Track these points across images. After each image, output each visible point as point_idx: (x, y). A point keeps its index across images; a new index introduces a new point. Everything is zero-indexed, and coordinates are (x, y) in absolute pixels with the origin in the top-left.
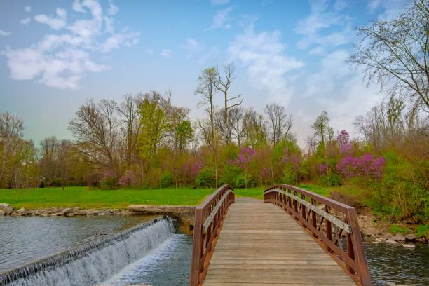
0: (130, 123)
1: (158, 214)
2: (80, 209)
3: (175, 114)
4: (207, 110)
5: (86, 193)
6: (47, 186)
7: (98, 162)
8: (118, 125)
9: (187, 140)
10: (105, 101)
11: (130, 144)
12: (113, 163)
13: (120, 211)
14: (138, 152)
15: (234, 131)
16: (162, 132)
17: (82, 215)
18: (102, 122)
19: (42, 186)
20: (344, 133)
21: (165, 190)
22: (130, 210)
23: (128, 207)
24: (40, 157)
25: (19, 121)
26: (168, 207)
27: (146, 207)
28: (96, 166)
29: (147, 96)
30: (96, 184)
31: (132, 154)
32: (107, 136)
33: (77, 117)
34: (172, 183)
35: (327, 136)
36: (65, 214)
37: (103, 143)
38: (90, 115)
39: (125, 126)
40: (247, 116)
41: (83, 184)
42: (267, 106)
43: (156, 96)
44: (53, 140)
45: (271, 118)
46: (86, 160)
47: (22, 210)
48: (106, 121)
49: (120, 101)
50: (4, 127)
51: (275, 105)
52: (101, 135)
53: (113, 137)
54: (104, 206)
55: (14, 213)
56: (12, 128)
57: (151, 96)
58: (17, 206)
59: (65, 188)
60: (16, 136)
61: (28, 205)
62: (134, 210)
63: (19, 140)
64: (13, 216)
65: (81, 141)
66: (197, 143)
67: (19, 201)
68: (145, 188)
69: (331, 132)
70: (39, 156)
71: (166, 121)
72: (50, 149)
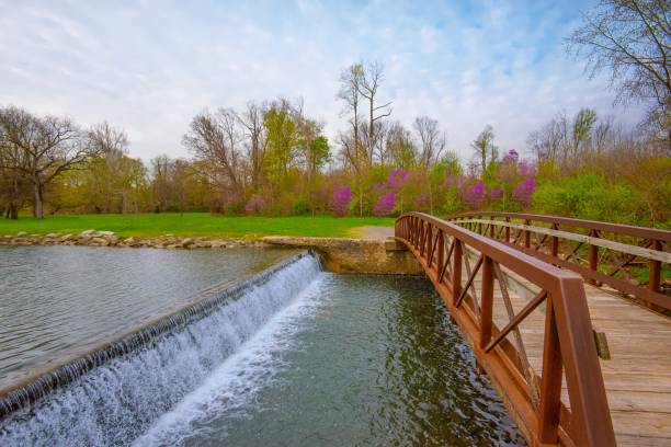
0: (255, 137)
1: (300, 247)
2: (203, 240)
3: (307, 129)
4: (351, 121)
5: (208, 220)
6: (163, 211)
7: (220, 185)
8: (240, 141)
9: (322, 160)
10: (223, 110)
11: (256, 164)
12: (237, 186)
13: (253, 243)
14: (265, 173)
15: (376, 150)
16: (294, 150)
17: (206, 247)
18: (221, 137)
19: (157, 211)
20: (512, 152)
21: (300, 219)
22: (265, 241)
23: (263, 239)
24: (152, 178)
25: (121, 135)
26: (313, 239)
27: (285, 238)
28: (218, 189)
29: (274, 104)
30: (218, 210)
31: (259, 177)
32: (229, 155)
33: (190, 129)
34: (308, 210)
35: (489, 157)
36: (186, 246)
37: (224, 161)
38: (206, 127)
39: (249, 141)
40: (392, 132)
41: (204, 210)
42: (417, 120)
43: (285, 105)
44: (166, 159)
45: (422, 134)
46: (205, 182)
47: (130, 239)
48: (226, 135)
49: (242, 110)
50: (105, 140)
51: (427, 118)
52: (220, 152)
53: (234, 155)
54: (233, 236)
55: (121, 244)
56: (114, 143)
57: (280, 105)
58: (124, 234)
59: (185, 214)
60: (120, 153)
61: (139, 234)
62: (270, 242)
63: (125, 157)
64: (120, 247)
65: (198, 159)
66: (333, 164)
67: (126, 229)
68: (276, 216)
69: (495, 152)
70: (150, 177)
71: (297, 137)
72: (162, 169)
